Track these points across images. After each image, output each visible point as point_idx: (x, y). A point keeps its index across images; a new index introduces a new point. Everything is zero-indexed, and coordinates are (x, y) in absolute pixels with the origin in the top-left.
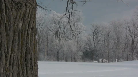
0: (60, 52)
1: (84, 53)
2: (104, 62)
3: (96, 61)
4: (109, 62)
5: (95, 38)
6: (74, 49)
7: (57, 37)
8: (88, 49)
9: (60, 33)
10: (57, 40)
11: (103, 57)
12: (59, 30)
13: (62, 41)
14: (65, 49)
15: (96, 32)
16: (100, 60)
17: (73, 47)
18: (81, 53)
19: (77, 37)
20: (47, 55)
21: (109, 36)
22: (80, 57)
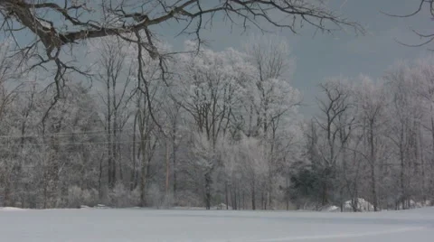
0: (214, 176)
1: (293, 179)
2: (360, 211)
3: (335, 207)
4: (375, 210)
6: (261, 167)
7: (204, 129)
8: (309, 166)
9: (213, 115)
10: (203, 138)
11: (354, 196)
12: (212, 106)
13: (223, 140)
14: (231, 167)
16: (348, 204)
17: (256, 161)
18: (283, 181)
19: (270, 128)
20: (172, 188)
21: (378, 122)
22: (282, 194)
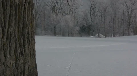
0: (57, 27)
1: (80, 28)
2: (100, 37)
3: (93, 36)
4: (105, 37)
5: (92, 13)
6: (71, 24)
7: (54, 12)
8: (85, 24)
9: (57, 8)
10: (54, 15)
11: (99, 32)
12: (56, 6)
13: (60, 16)
14: (62, 24)
15: (92, 7)
16: (97, 35)
17: (70, 22)
18: (77, 28)
19: (74, 13)
20: (44, 30)
21: (106, 11)
22: (77, 32)
